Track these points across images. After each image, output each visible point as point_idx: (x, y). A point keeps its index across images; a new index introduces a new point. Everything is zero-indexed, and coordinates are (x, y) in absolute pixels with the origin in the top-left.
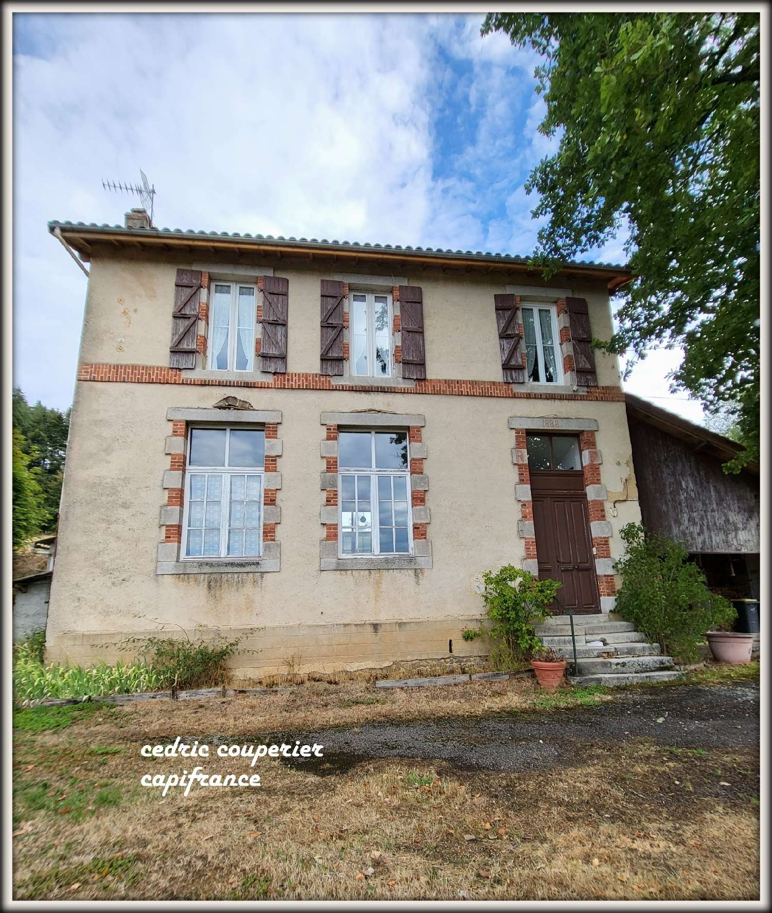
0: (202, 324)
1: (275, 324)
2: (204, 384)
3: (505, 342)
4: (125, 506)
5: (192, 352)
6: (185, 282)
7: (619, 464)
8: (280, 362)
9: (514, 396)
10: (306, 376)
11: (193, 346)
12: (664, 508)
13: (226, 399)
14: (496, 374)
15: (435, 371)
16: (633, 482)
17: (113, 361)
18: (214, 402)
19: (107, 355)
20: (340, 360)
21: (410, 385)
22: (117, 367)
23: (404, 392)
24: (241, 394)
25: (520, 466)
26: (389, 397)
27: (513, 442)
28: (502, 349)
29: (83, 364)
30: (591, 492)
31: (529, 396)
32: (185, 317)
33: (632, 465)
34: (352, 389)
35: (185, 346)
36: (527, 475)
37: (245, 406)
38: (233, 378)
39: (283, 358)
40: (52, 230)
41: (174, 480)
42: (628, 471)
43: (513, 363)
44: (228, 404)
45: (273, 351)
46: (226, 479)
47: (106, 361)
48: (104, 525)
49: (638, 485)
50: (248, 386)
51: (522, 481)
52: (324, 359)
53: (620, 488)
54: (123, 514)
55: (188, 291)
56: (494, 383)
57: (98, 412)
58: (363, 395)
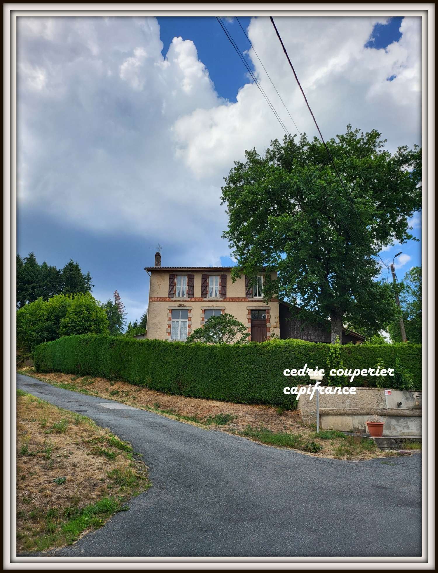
0: (175, 287)
1: (191, 286)
2: (175, 301)
3: (247, 288)
4: (159, 328)
5: (173, 294)
6: (171, 278)
7: (275, 318)
8: (192, 295)
9: (249, 301)
10: (198, 298)
11: (173, 293)
12: (290, 329)
13: (180, 304)
14: (244, 295)
15: (229, 295)
16: (279, 322)
17: (156, 297)
18: (177, 305)
19: (155, 295)
20: (206, 294)
21: (222, 299)
22: (157, 298)
23: (221, 301)
24: (183, 303)
25: (249, 319)
26: (217, 303)
27: (247, 313)
28: (246, 289)
29: (150, 298)
30: (268, 325)
31: (252, 301)
32: (172, 286)
33: (279, 318)
34: (209, 301)
35: (171, 293)
36: (250, 321)
37: (184, 306)
38: (181, 299)
39: (193, 294)
40: (145, 269)
41: (169, 323)
42: (278, 320)
43: (249, 293)
44: (180, 305)
45: (191, 293)
46: (180, 322)
47: (155, 296)
48: (155, 332)
49: (280, 323)
50: (185, 301)
51: (249, 322)
52: (202, 294)
53: (275, 324)
54: (159, 330)
55: (172, 279)
56: (243, 298)
57: (154, 308)
58: (211, 302)
